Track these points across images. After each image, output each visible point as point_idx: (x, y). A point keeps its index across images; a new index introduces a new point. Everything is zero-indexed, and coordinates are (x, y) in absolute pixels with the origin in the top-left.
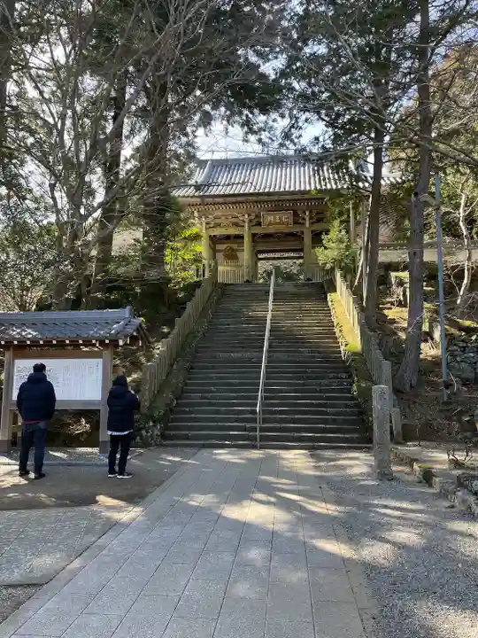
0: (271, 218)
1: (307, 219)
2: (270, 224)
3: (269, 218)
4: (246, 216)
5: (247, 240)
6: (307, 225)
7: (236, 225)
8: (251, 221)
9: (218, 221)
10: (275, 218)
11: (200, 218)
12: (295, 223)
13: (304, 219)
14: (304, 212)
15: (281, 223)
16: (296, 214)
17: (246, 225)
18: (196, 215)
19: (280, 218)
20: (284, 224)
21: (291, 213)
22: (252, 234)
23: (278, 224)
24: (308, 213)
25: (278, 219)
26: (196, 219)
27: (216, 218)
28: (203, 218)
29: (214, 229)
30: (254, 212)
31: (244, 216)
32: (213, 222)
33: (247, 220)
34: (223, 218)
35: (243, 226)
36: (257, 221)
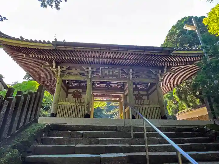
2: (106, 75)
3: (105, 72)
4: (90, 68)
5: (89, 86)
6: (131, 79)
7: (83, 74)
8: (93, 73)
9: (70, 71)
10: (109, 72)
11: (56, 67)
13: (129, 74)
14: (129, 70)
15: (113, 76)
17: (90, 75)
18: (54, 64)
19: (113, 72)
20: (115, 76)
21: (120, 69)
22: (93, 81)
23: (111, 76)
24: (131, 70)
25: (111, 72)
26: (54, 67)
27: (68, 69)
28: (59, 67)
29: (67, 76)
30: (95, 67)
31: (88, 68)
32: (67, 72)
33: (90, 72)
34: (74, 69)
35: (87, 76)
36: (97, 74)
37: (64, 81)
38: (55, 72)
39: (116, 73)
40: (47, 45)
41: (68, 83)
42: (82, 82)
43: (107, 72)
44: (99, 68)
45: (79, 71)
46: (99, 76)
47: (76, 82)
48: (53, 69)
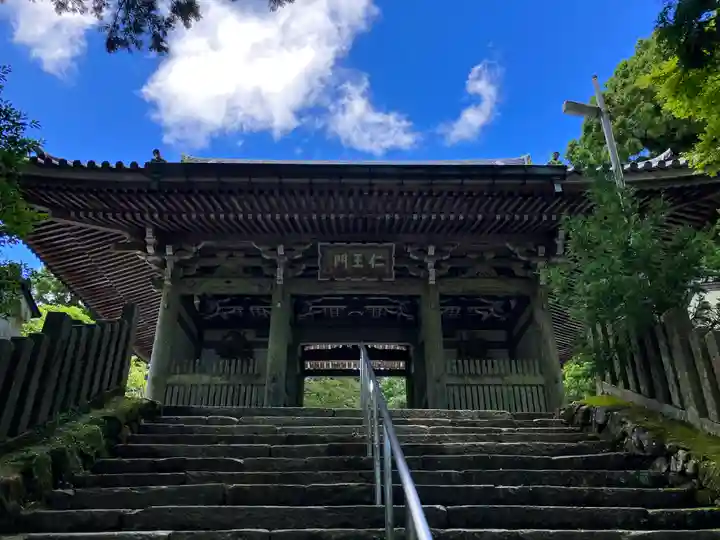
0: (341, 259)
1: (431, 264)
2: (341, 271)
3: (337, 259)
4: (281, 250)
5: (279, 313)
6: (432, 281)
7: (256, 271)
8: (292, 264)
9: (210, 262)
10: (352, 260)
11: (160, 250)
12: (401, 274)
13: (423, 266)
14: (424, 250)
15: (367, 271)
16: (401, 255)
17: (280, 273)
18: (150, 238)
19: (364, 260)
20: (372, 272)
21: (390, 248)
22: (293, 296)
23: (358, 273)
24: (431, 251)
25: (357, 261)
26: (150, 250)
27: (206, 253)
28: (169, 251)
29: (196, 280)
30: (300, 244)
31: (275, 250)
32: (197, 266)
33: (281, 262)
34: (223, 255)
35: (273, 277)
36: (308, 269)
37: (187, 300)
38: (154, 268)
39: (377, 261)
40: (129, 178)
41: (203, 305)
42: (256, 299)
43: (344, 259)
44: (314, 247)
45: (241, 260)
46: (316, 276)
47: (232, 303)
48: (148, 257)
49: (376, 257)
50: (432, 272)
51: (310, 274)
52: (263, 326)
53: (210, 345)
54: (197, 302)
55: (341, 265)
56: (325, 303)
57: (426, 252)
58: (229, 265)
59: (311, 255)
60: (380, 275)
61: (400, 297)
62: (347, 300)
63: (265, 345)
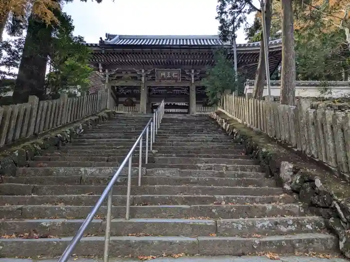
1: (193, 76)
2: (163, 78)
3: (162, 74)
4: (143, 71)
5: (143, 92)
6: (193, 82)
7: (135, 78)
8: (147, 76)
10: (167, 75)
11: (104, 71)
12: (183, 79)
13: (190, 77)
14: (190, 71)
15: (172, 79)
16: (183, 73)
17: (143, 79)
18: (100, 67)
19: (171, 75)
20: (174, 79)
21: (179, 70)
22: (148, 87)
23: (169, 79)
24: (193, 72)
25: (169, 75)
26: (101, 71)
27: (117, 72)
28: (107, 71)
29: (116, 81)
30: (149, 69)
31: (141, 71)
32: (116, 76)
33: (144, 75)
34: (124, 73)
35: (141, 80)
36: (152, 77)
37: (113, 88)
38: (102, 77)
39: (175, 75)
41: (118, 89)
42: (135, 88)
43: (164, 74)
44: (154, 70)
45: (130, 74)
46: (155, 80)
47: (127, 89)
48: (100, 73)
49: (175, 73)
50: (193, 78)
51: (153, 79)
52: (138, 97)
53: (122, 103)
54: (116, 88)
55: (163, 76)
56: (159, 89)
57: (191, 72)
58: (126, 76)
59: (153, 73)
60: (176, 79)
61: (185, 87)
62: (167, 88)
63: (139, 103)
